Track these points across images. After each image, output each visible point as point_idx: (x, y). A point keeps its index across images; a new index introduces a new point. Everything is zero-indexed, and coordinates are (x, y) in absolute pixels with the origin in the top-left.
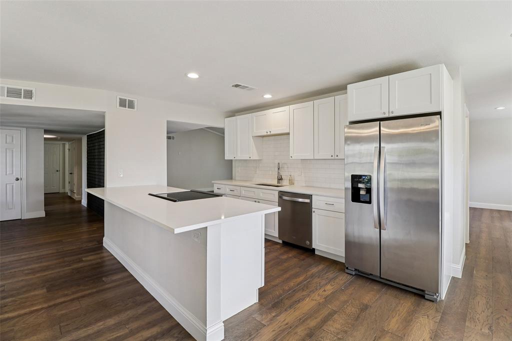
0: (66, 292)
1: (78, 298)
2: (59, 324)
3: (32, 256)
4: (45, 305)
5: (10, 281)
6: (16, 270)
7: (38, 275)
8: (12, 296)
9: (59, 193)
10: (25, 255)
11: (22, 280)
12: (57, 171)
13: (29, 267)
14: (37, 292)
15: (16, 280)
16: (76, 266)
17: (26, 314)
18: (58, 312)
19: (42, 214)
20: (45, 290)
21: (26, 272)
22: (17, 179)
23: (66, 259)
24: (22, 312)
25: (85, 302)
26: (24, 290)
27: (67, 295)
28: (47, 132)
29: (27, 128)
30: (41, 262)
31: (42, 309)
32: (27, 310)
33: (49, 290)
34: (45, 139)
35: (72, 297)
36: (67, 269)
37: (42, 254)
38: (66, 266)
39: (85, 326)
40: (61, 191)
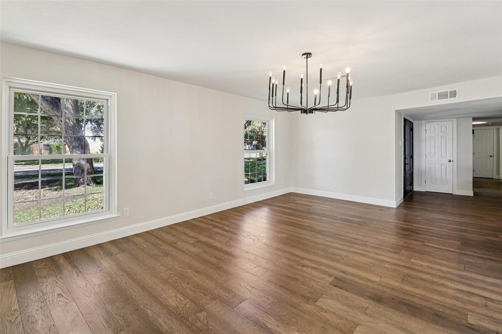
0: (476, 251)
1: (484, 258)
2: (465, 264)
3: (455, 220)
4: (459, 251)
5: (437, 229)
6: (443, 225)
7: (457, 233)
8: (438, 237)
9: (492, 178)
10: (451, 218)
11: (445, 232)
12: (491, 156)
13: (452, 226)
14: (453, 242)
15: (441, 230)
16: (491, 238)
17: (444, 249)
18: (466, 259)
19: (471, 193)
20: (460, 243)
21: (449, 228)
22: (450, 161)
23: (483, 231)
24: (442, 247)
25: (489, 263)
26: (446, 237)
27: (476, 253)
28: (475, 119)
29: (457, 118)
30: (461, 226)
31: (455, 252)
32: (445, 248)
33: (463, 244)
34: (474, 126)
35: (480, 255)
36: (482, 238)
37: (463, 221)
38: (481, 235)
39: (484, 275)
40: (496, 177)
